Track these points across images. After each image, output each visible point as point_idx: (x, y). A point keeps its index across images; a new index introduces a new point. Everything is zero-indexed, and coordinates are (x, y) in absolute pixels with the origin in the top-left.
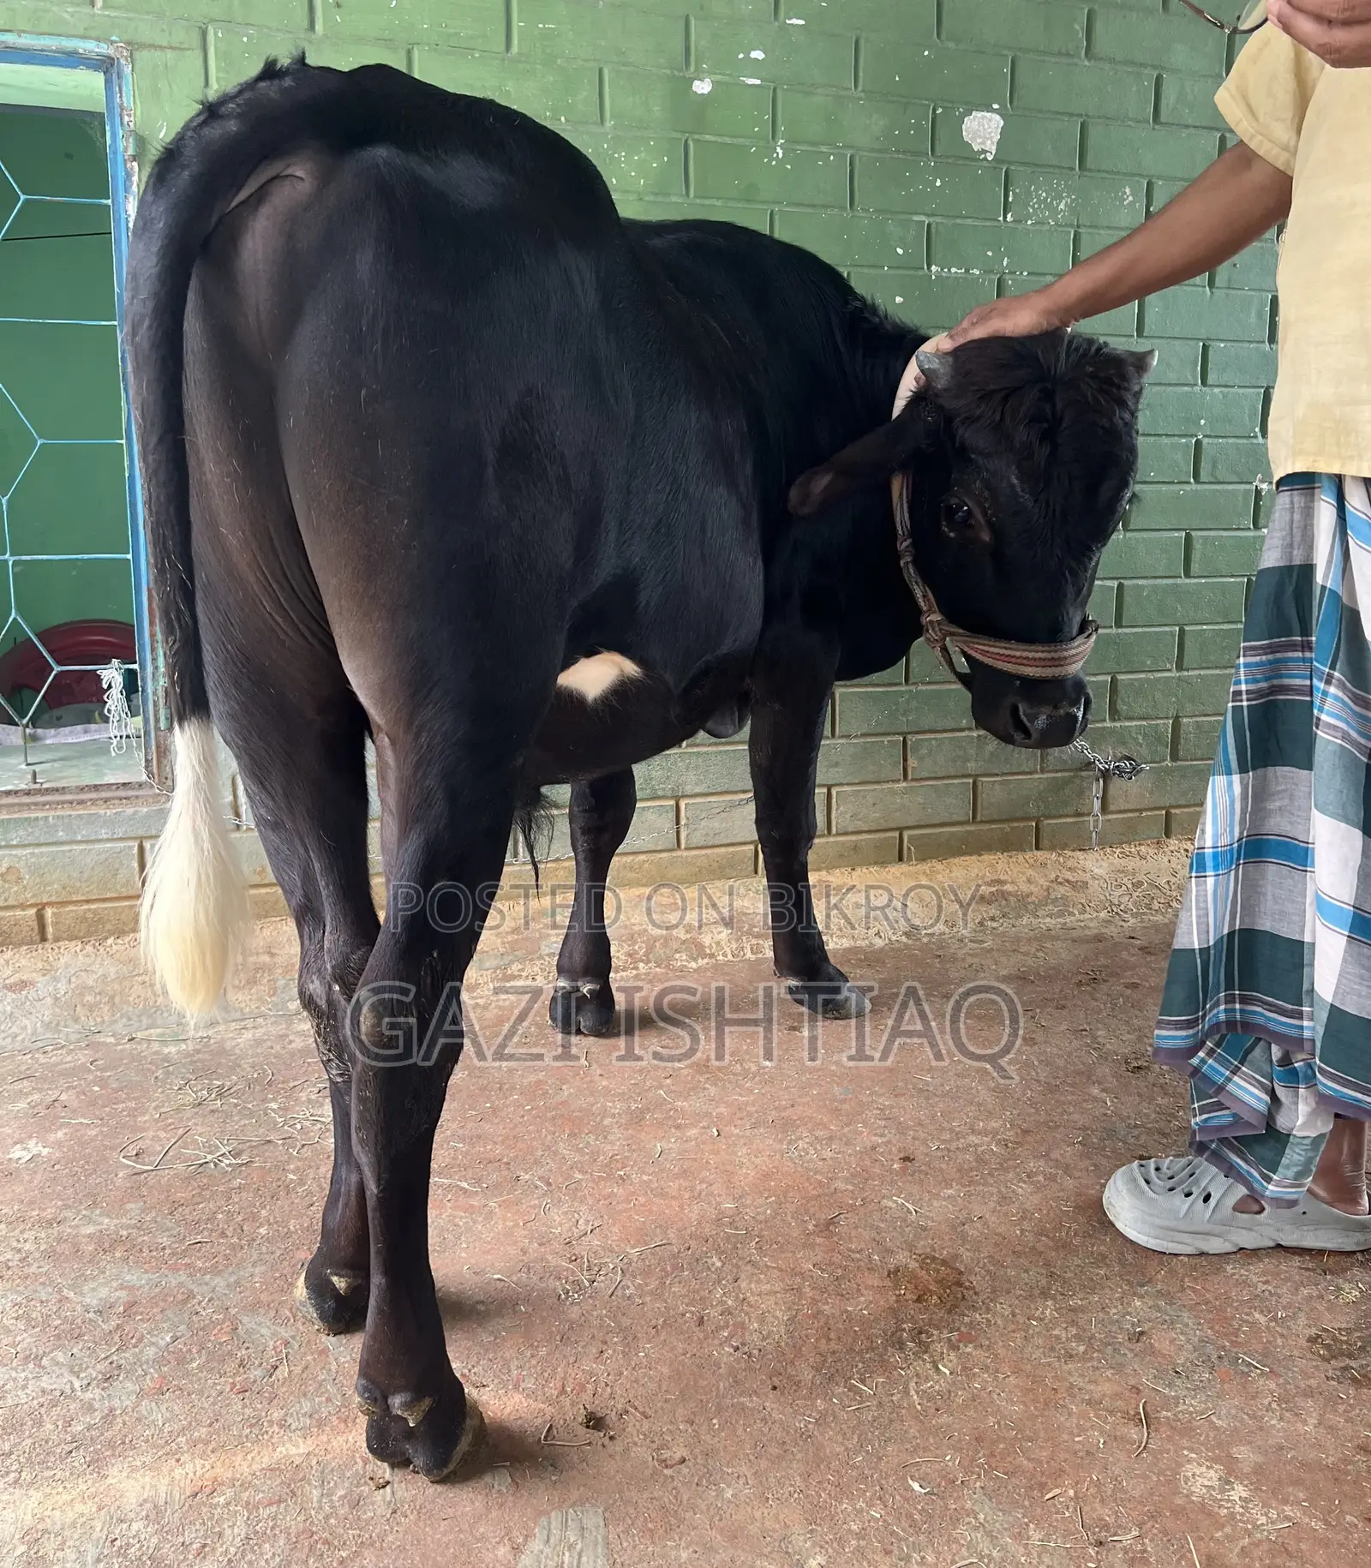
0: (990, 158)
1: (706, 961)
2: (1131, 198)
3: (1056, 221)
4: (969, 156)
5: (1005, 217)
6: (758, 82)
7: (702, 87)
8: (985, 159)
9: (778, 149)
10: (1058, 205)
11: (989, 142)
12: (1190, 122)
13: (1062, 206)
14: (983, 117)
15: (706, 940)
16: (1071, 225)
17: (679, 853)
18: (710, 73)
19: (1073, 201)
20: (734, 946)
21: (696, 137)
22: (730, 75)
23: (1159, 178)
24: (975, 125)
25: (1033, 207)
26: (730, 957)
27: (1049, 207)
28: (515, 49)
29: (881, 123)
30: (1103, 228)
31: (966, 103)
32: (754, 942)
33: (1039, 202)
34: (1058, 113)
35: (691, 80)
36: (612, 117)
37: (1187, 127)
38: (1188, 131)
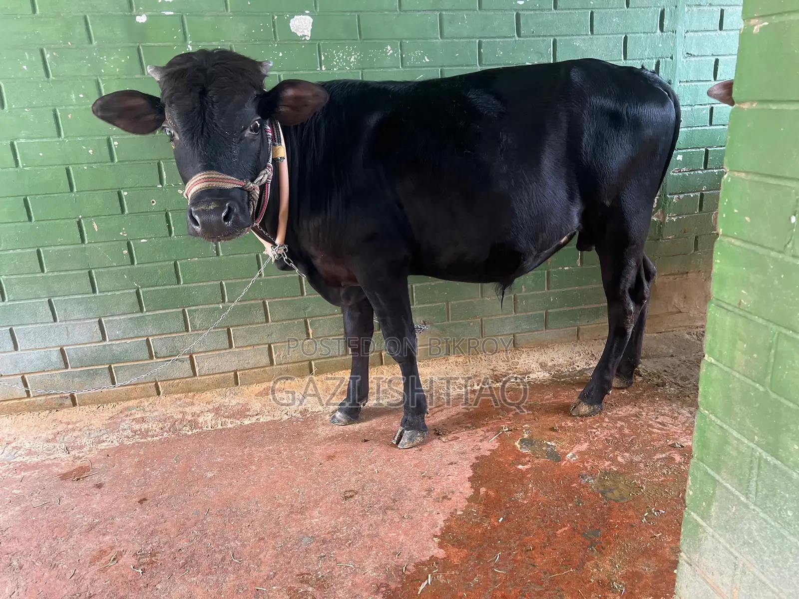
0: (308, 39)
1: (197, 430)
2: (391, 52)
3: (350, 67)
4: (297, 40)
5: (321, 68)
6: (172, 13)
7: (142, 19)
8: (305, 40)
9: (189, 46)
10: (350, 59)
11: (306, 31)
12: (420, 8)
13: (352, 59)
14: (301, 19)
15: (201, 420)
16: (359, 69)
17: (196, 378)
18: (145, 11)
19: (358, 56)
20: (214, 422)
21: (144, 44)
22: (156, 11)
23: (406, 39)
24: (297, 23)
25: (336, 61)
26: (210, 428)
27: (346, 61)
28: (38, 12)
29: (244, 27)
30: (378, 68)
31: (290, 12)
32: (224, 420)
33: (339, 59)
34: (344, 12)
35: (135, 16)
36: (95, 40)
37: (419, 11)
38: (420, 13)
